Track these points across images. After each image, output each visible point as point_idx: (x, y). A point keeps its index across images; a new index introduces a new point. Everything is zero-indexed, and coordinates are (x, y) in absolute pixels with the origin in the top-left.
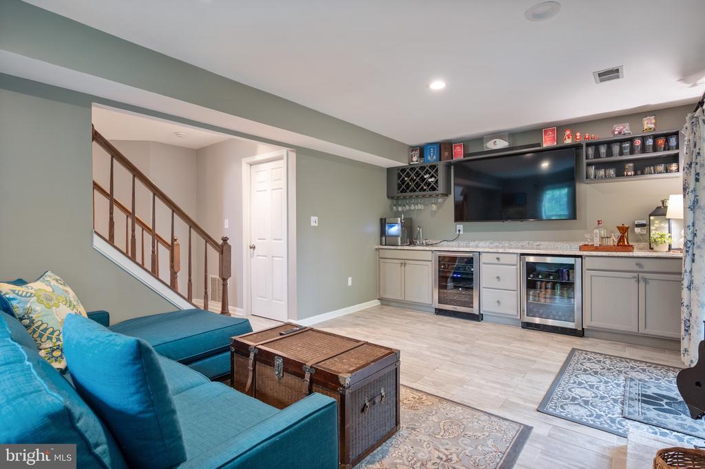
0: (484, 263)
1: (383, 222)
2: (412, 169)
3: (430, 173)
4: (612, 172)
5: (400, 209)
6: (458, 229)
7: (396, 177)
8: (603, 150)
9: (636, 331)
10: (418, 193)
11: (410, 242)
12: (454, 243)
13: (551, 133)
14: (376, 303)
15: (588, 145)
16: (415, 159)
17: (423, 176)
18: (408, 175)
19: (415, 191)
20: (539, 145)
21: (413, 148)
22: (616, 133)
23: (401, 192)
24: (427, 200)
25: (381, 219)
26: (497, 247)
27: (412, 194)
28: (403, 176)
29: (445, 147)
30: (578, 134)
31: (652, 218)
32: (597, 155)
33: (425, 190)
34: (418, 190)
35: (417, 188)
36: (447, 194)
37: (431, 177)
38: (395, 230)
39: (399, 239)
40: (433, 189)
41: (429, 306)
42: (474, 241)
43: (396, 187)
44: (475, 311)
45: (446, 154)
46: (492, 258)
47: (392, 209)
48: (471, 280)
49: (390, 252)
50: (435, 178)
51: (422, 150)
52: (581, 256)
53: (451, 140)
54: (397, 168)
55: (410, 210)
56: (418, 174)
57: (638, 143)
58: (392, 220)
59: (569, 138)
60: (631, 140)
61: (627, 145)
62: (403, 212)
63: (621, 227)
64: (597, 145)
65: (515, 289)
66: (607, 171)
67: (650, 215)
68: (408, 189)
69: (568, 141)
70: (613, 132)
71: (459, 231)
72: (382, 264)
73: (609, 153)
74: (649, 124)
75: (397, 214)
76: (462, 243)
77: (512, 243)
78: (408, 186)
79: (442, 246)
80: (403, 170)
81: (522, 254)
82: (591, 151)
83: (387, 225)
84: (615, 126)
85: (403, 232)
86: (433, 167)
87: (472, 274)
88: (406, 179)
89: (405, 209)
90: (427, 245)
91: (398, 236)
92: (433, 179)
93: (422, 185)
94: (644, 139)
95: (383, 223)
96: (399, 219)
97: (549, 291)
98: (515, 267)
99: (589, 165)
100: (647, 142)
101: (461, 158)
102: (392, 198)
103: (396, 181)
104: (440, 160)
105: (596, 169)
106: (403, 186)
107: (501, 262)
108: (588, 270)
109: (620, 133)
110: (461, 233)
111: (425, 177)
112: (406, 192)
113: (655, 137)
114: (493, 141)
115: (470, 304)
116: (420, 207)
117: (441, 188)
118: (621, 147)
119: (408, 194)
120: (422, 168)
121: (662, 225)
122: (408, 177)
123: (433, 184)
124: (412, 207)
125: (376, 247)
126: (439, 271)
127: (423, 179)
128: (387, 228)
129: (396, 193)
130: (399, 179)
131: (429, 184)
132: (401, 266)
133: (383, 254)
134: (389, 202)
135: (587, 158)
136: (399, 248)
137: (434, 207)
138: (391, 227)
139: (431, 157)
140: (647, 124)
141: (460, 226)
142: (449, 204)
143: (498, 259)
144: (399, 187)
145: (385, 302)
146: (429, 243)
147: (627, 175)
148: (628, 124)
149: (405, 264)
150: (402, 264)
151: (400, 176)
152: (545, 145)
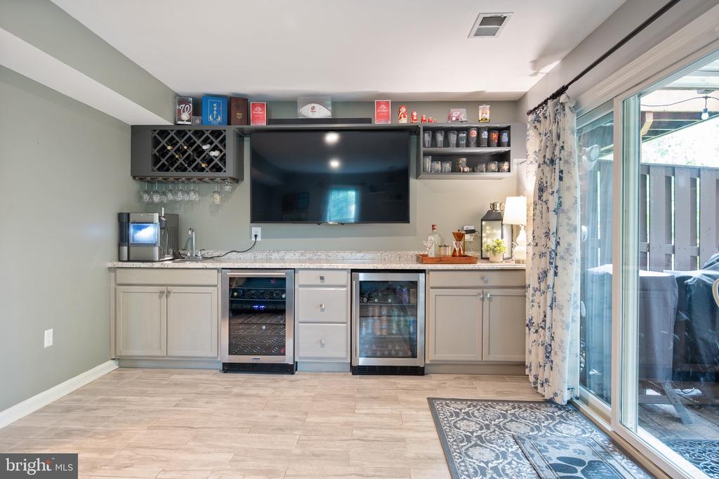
0: (300, 286)
1: (125, 220)
2: (181, 133)
3: (211, 143)
4: (448, 166)
5: (156, 198)
6: (253, 234)
7: (150, 143)
8: (440, 138)
9: (480, 359)
10: (190, 173)
11: (174, 254)
12: (248, 255)
13: (384, 107)
14: (110, 366)
15: (426, 129)
16: (185, 116)
17: (199, 147)
18: (172, 142)
19: (185, 170)
20: (369, 121)
21: (182, 100)
22: (454, 119)
23: (159, 169)
24: (203, 186)
25: (120, 216)
26: (310, 260)
27: (179, 174)
28: (164, 142)
29: (237, 105)
30: (415, 114)
31: (484, 223)
32: (434, 142)
33: (202, 170)
34: (190, 169)
35: (190, 165)
36: (237, 180)
37: (213, 150)
38: (148, 234)
39: (157, 249)
40: (218, 169)
41: (212, 360)
42: (278, 251)
43: (149, 160)
44: (288, 359)
45: (239, 115)
46: (313, 278)
47: (141, 198)
48: (283, 312)
49: (137, 273)
50: (221, 151)
51: (198, 105)
52: (423, 271)
53: (246, 95)
54: (153, 128)
55: (175, 202)
56: (190, 142)
57: (474, 134)
58: (142, 216)
59: (404, 117)
60: (467, 130)
61: (463, 135)
62: (161, 204)
63: (457, 234)
64: (434, 131)
65: (345, 321)
66: (444, 165)
67: (482, 220)
68: (172, 165)
69: (404, 121)
70: (450, 118)
71: (256, 236)
72: (121, 296)
73: (446, 143)
74: (484, 113)
75: (151, 208)
76: (260, 256)
77: (330, 254)
78: (172, 160)
79: (229, 260)
80: (163, 132)
81: (353, 271)
82: (427, 137)
83: (131, 226)
84: (452, 110)
85: (162, 237)
86: (217, 133)
87: (284, 303)
88: (169, 148)
89: (165, 199)
90: (205, 258)
91: (155, 245)
92: (215, 153)
93: (198, 160)
94: (479, 130)
95: (124, 223)
96: (157, 215)
97: (384, 318)
98: (345, 289)
99: (426, 154)
100: (483, 134)
101: (263, 124)
102: (142, 179)
103: (149, 151)
104: (229, 123)
105: (432, 161)
106: (163, 160)
107: (326, 282)
108: (432, 288)
109: (457, 120)
110: (259, 239)
111: (205, 147)
112: (168, 170)
113: (490, 130)
114: (310, 106)
115: (281, 350)
116: (193, 196)
117: (230, 170)
118: (458, 136)
119: (173, 174)
120: (199, 133)
121: (495, 231)
122: (173, 145)
123: (216, 161)
124: (180, 197)
125: (110, 265)
126: (231, 302)
127: (199, 152)
128: (132, 230)
129: (148, 169)
130: (155, 147)
131: (210, 160)
132: (160, 297)
133: (123, 277)
134: (134, 185)
135: (424, 146)
136: (157, 265)
137: (217, 198)
138: (140, 228)
139: (215, 119)
140: (483, 113)
141: (257, 229)
142: (242, 195)
143: (322, 278)
144: (156, 160)
145: (126, 363)
146: (206, 256)
147: (463, 171)
148: (464, 110)
149: (169, 292)
150: (162, 293)
151: (156, 142)
152: (377, 123)
